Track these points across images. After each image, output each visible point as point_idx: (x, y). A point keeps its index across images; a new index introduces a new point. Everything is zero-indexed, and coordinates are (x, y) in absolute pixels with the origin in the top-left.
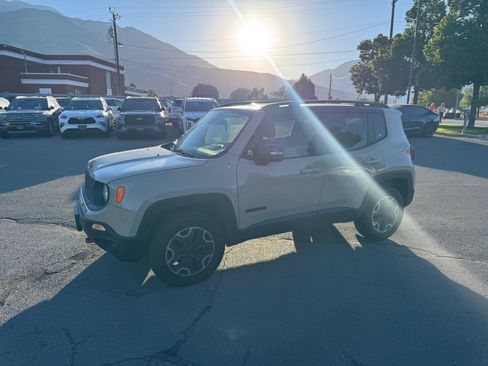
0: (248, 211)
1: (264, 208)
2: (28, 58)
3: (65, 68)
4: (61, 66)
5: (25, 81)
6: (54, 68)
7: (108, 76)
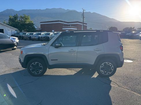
0: (51, 60)
1: (57, 60)
2: (64, 23)
3: (72, 25)
4: (71, 24)
5: (63, 29)
6: (69, 25)
7: (82, 26)
